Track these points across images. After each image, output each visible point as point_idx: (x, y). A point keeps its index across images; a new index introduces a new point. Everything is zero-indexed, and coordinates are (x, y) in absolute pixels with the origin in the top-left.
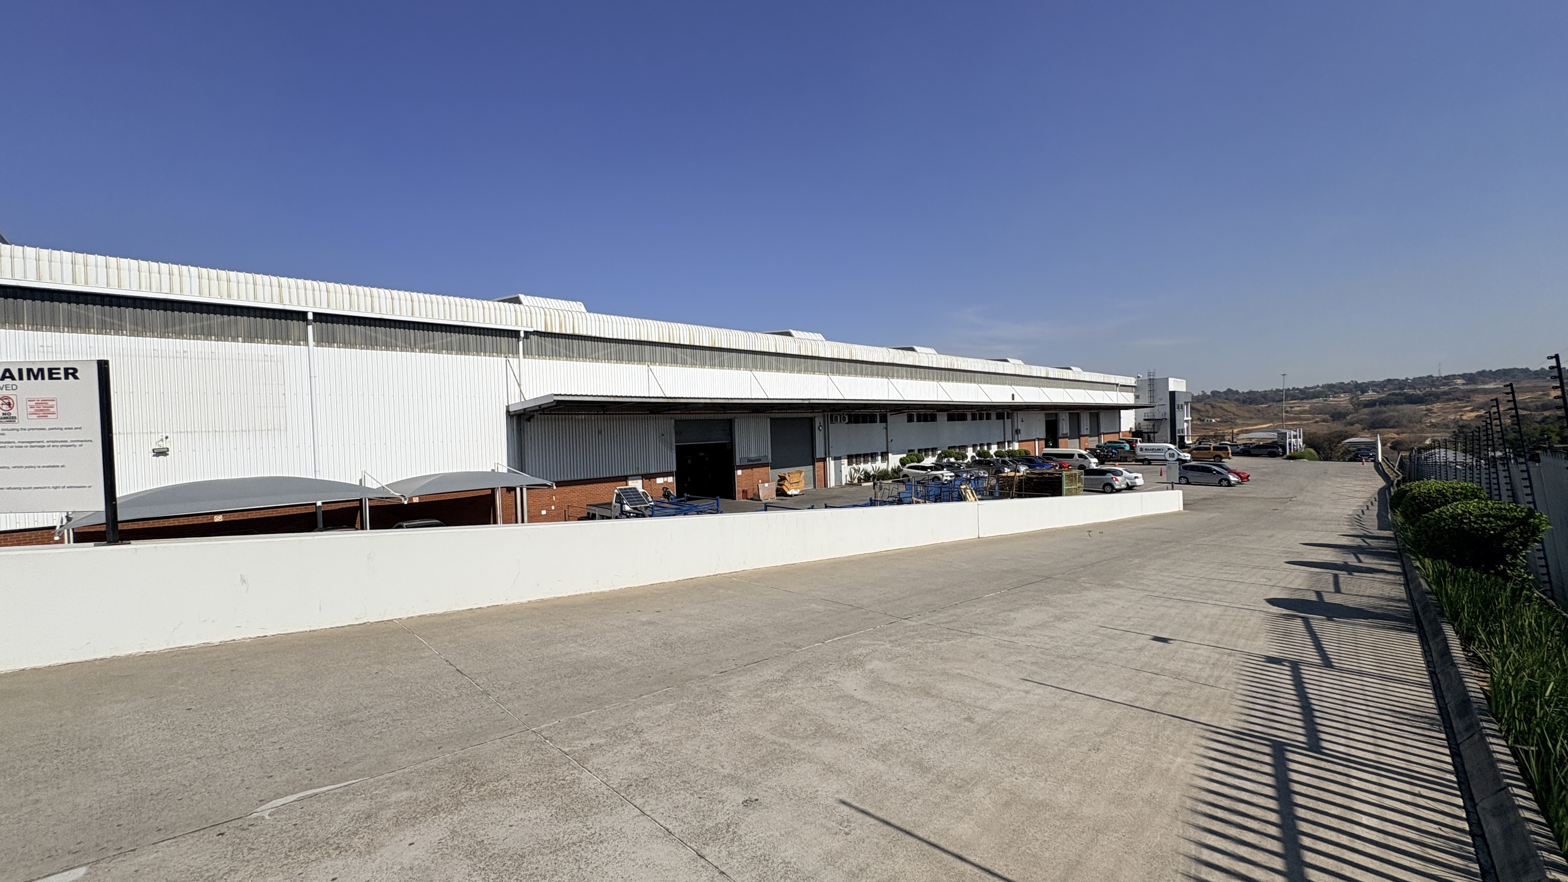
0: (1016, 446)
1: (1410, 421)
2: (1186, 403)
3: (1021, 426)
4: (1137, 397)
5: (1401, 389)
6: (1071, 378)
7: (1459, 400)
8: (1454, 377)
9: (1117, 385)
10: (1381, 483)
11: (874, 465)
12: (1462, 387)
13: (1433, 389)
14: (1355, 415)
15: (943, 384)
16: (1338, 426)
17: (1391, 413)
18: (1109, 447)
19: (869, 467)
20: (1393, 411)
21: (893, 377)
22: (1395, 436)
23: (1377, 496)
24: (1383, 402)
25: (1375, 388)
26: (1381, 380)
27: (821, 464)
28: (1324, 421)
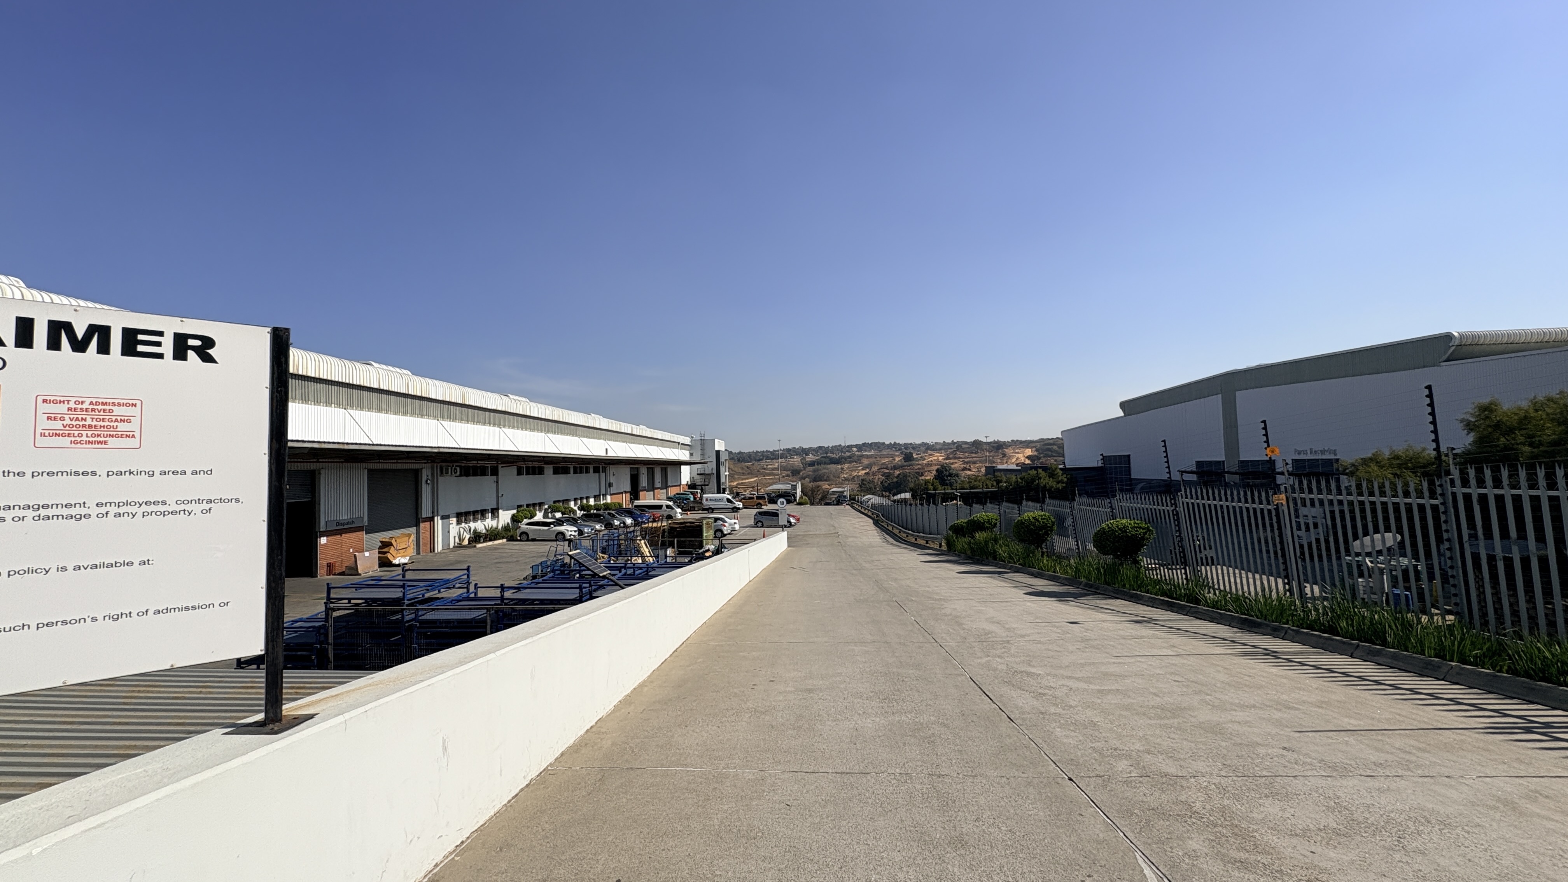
0: (609, 499)
2: (726, 460)
3: (612, 480)
4: (691, 454)
6: (649, 436)
9: (679, 443)
11: (485, 523)
15: (550, 435)
18: (681, 498)
21: (504, 426)
27: (427, 524)
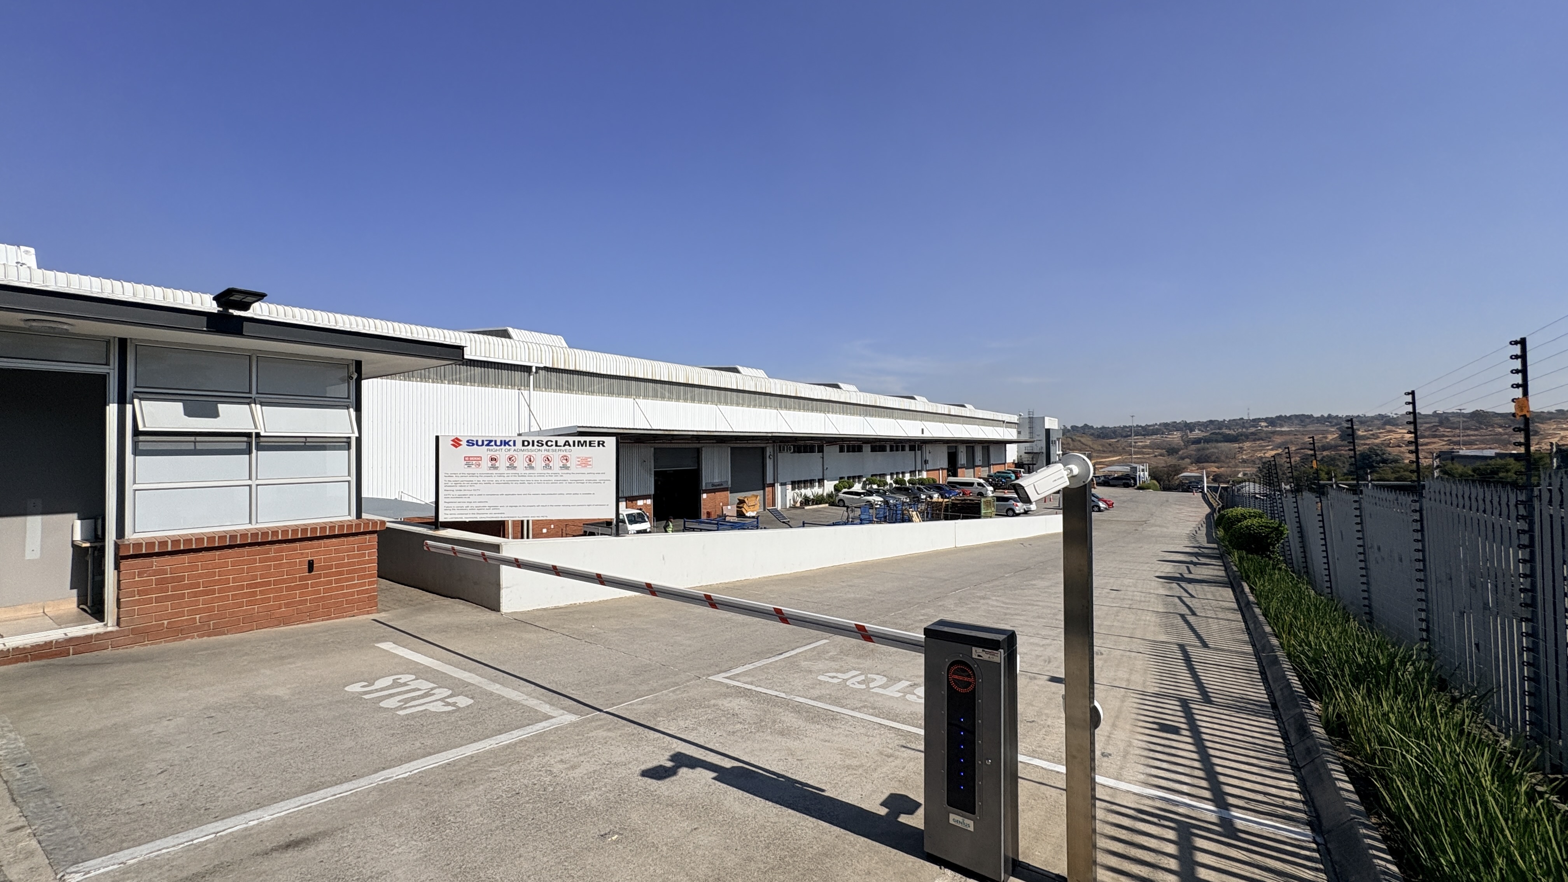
0: (924, 475)
1: (1227, 457)
2: (1058, 439)
3: (928, 457)
4: (1019, 433)
5: (1220, 429)
6: (968, 415)
7: (1263, 440)
8: (1259, 420)
9: (1004, 422)
10: (1207, 510)
11: (813, 490)
12: (1265, 429)
13: (1244, 430)
14: (1185, 451)
15: (868, 418)
16: (1172, 460)
17: (1212, 450)
18: (999, 477)
19: (809, 492)
20: (1213, 448)
21: (829, 412)
22: (1216, 470)
23: (1204, 520)
24: (1207, 440)
25: (1200, 427)
26: (1205, 421)
27: (770, 489)
28: (1161, 455)
